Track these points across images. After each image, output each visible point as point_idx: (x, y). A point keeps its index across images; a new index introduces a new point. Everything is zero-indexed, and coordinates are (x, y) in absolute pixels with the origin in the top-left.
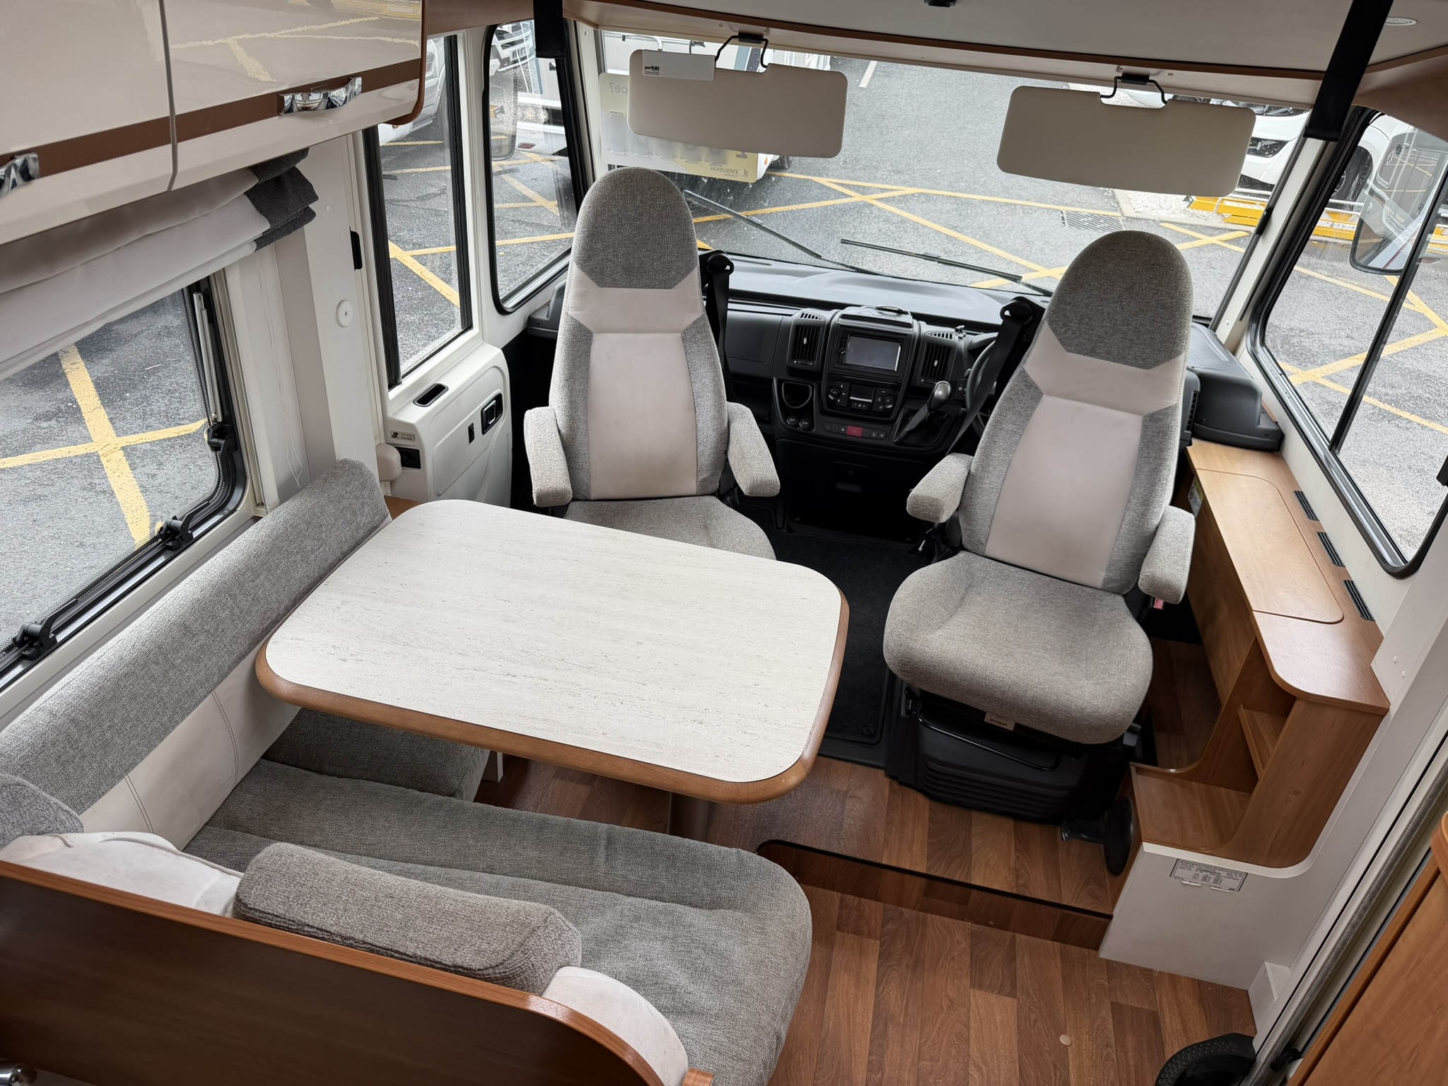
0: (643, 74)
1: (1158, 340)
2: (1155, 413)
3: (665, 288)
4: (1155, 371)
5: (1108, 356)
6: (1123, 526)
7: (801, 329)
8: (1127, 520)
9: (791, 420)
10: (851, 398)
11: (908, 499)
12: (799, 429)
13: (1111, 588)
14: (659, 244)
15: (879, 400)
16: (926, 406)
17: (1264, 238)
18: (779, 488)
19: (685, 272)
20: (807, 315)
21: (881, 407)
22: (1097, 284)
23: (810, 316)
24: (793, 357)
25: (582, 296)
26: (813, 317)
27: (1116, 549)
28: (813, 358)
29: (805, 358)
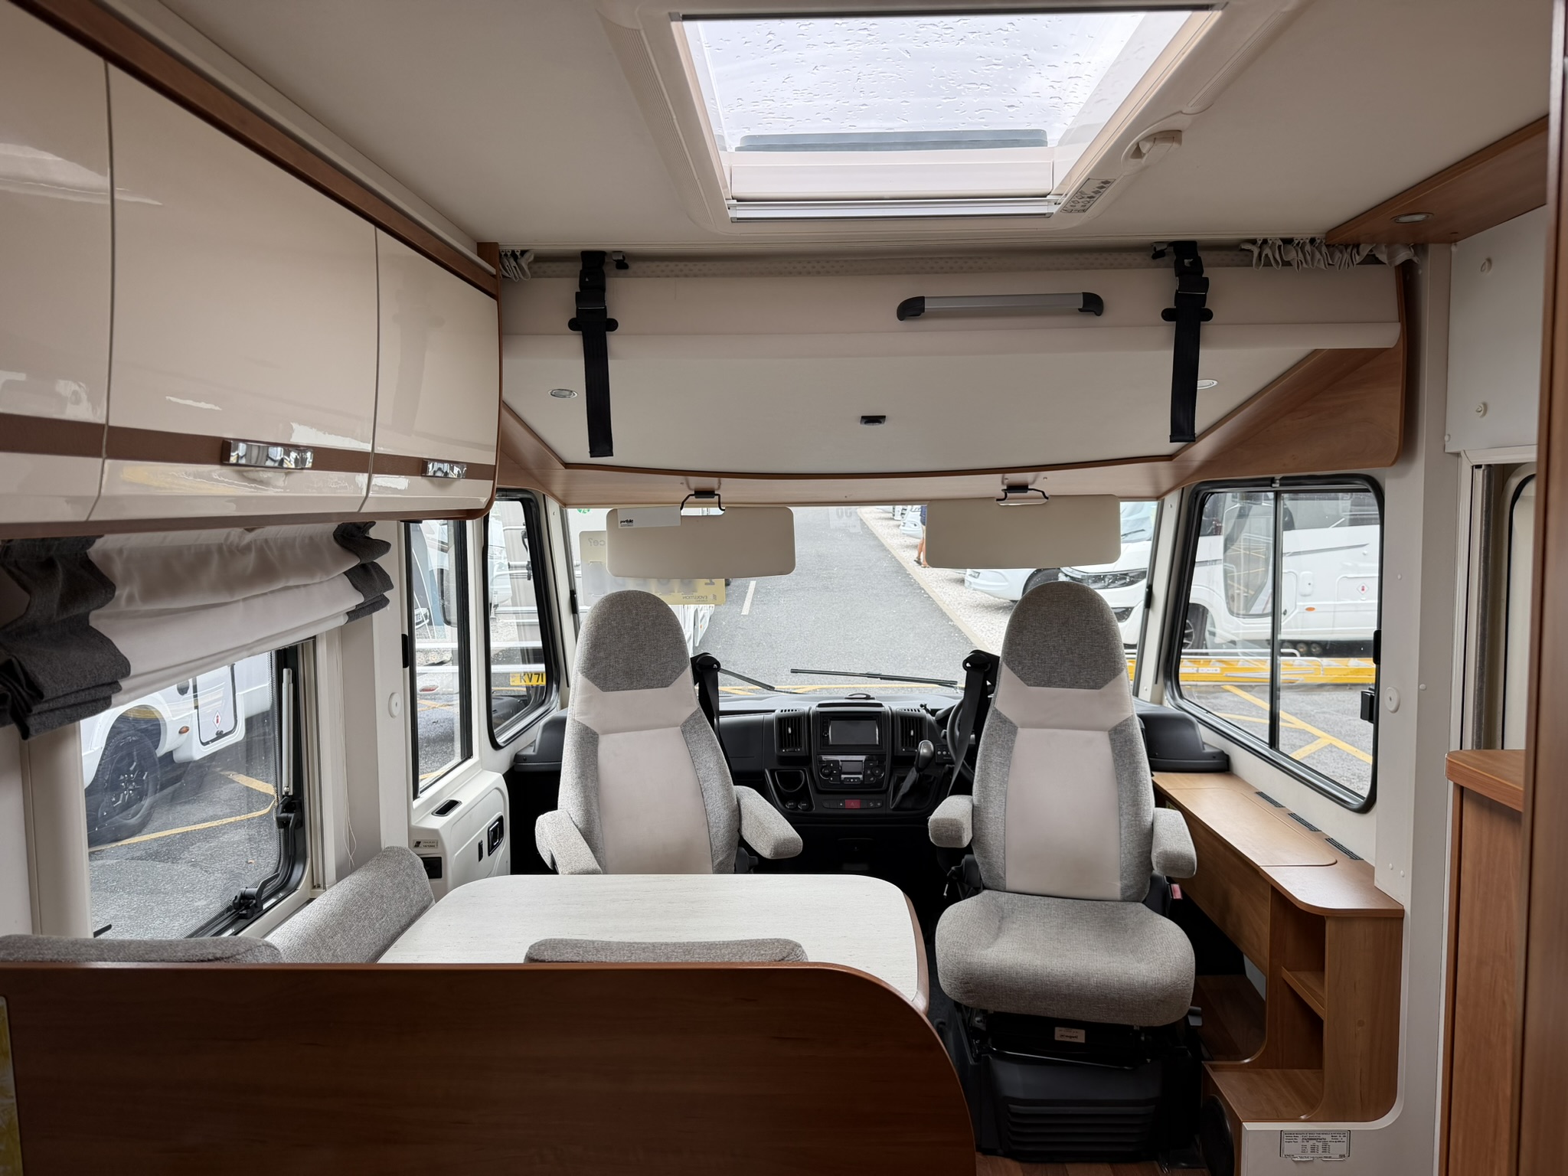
0: (620, 527)
1: (1100, 662)
2: (1117, 726)
3: (662, 687)
4: (1106, 689)
5: (1063, 683)
6: (1123, 832)
7: (784, 722)
8: (1124, 824)
9: (790, 807)
10: (842, 776)
12: (799, 811)
13: (1130, 896)
14: (655, 648)
15: (869, 772)
16: (914, 769)
17: (1153, 610)
18: (802, 846)
19: (678, 672)
20: (785, 710)
21: (872, 779)
22: (1038, 625)
23: (788, 710)
24: (781, 747)
25: (587, 701)
26: (792, 711)
27: (1122, 856)
28: (800, 744)
29: (792, 745)
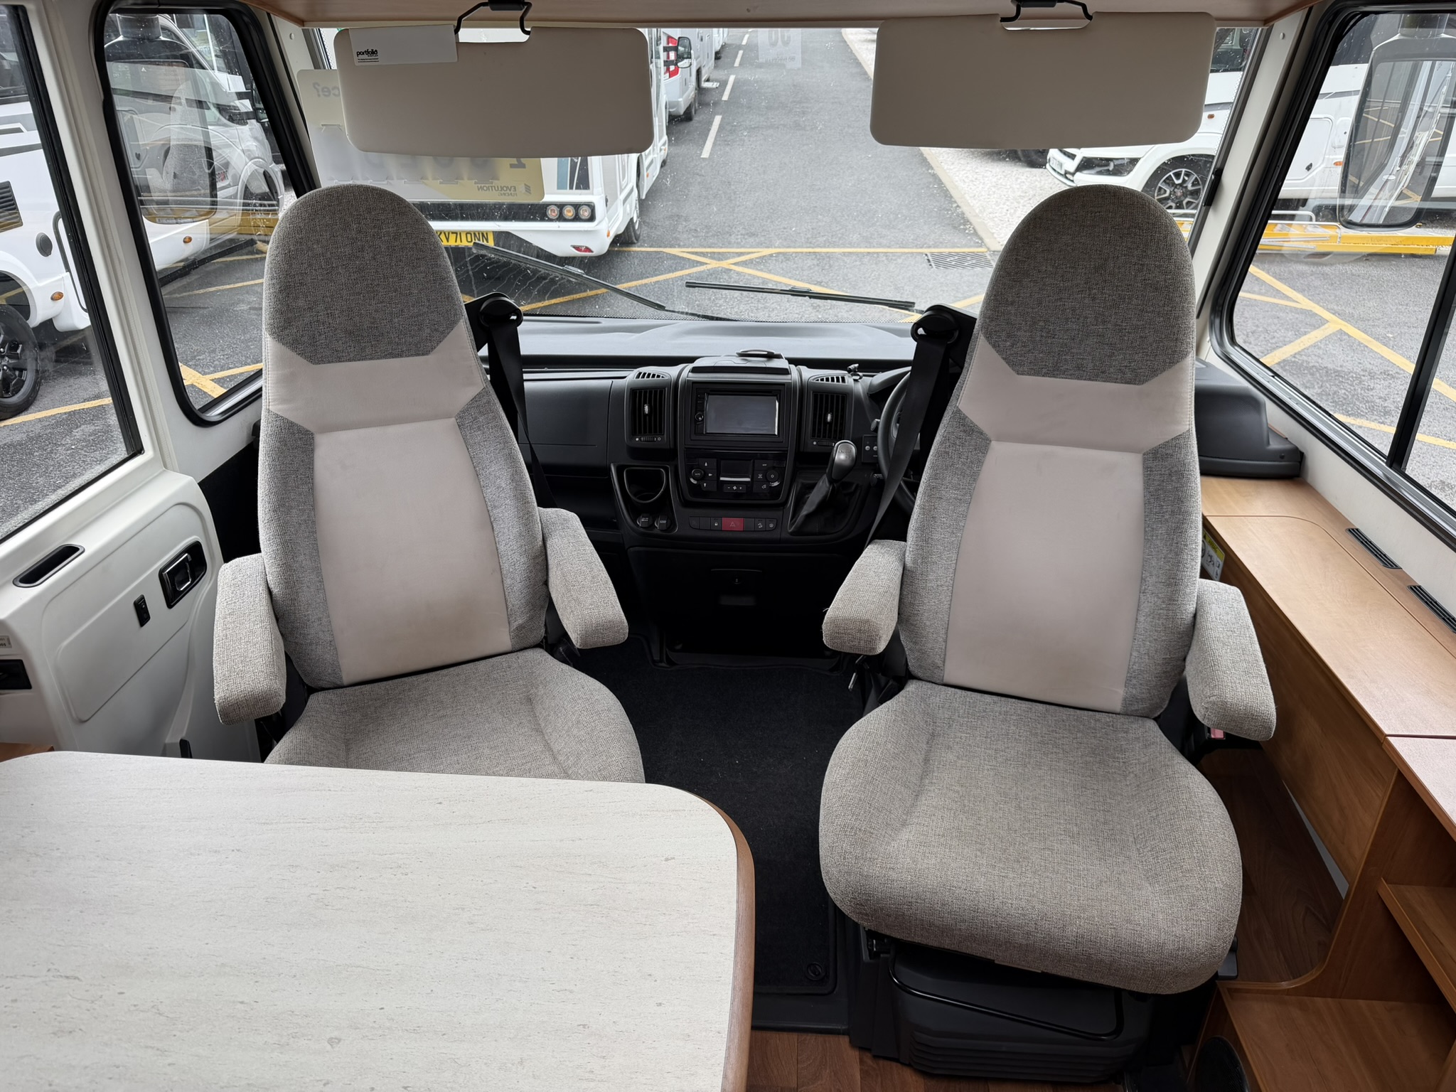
1: (1151, 340)
2: (1160, 446)
3: (418, 355)
4: (1152, 385)
5: (1079, 372)
6: (1142, 619)
7: (637, 394)
8: (1146, 608)
9: (642, 521)
10: (722, 479)
11: (824, 626)
12: (656, 531)
13: (1137, 710)
14: (396, 291)
15: (760, 476)
16: (825, 477)
17: (1215, 210)
18: (627, 631)
19: (445, 328)
20: (645, 374)
21: (765, 486)
22: (1050, 268)
23: (649, 374)
24: (634, 432)
25: (287, 381)
26: (654, 376)
27: (1135, 654)
28: (661, 431)
29: (650, 432)
